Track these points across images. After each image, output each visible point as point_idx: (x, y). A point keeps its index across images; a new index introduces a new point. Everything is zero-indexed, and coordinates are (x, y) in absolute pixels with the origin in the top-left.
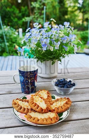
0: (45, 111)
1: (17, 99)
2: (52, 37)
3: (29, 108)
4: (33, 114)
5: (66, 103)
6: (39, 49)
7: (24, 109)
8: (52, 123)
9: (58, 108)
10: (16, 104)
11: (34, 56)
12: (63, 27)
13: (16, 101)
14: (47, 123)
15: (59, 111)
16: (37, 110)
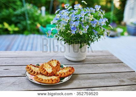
0: (49, 75)
1: (31, 65)
2: (82, 20)
3: (39, 72)
4: (40, 76)
5: (70, 71)
6: (69, 31)
7: (35, 72)
8: (52, 83)
9: (61, 74)
10: (29, 68)
11: (62, 38)
12: (94, 10)
13: (29, 66)
14: (49, 83)
15: (62, 76)
16: (44, 73)
